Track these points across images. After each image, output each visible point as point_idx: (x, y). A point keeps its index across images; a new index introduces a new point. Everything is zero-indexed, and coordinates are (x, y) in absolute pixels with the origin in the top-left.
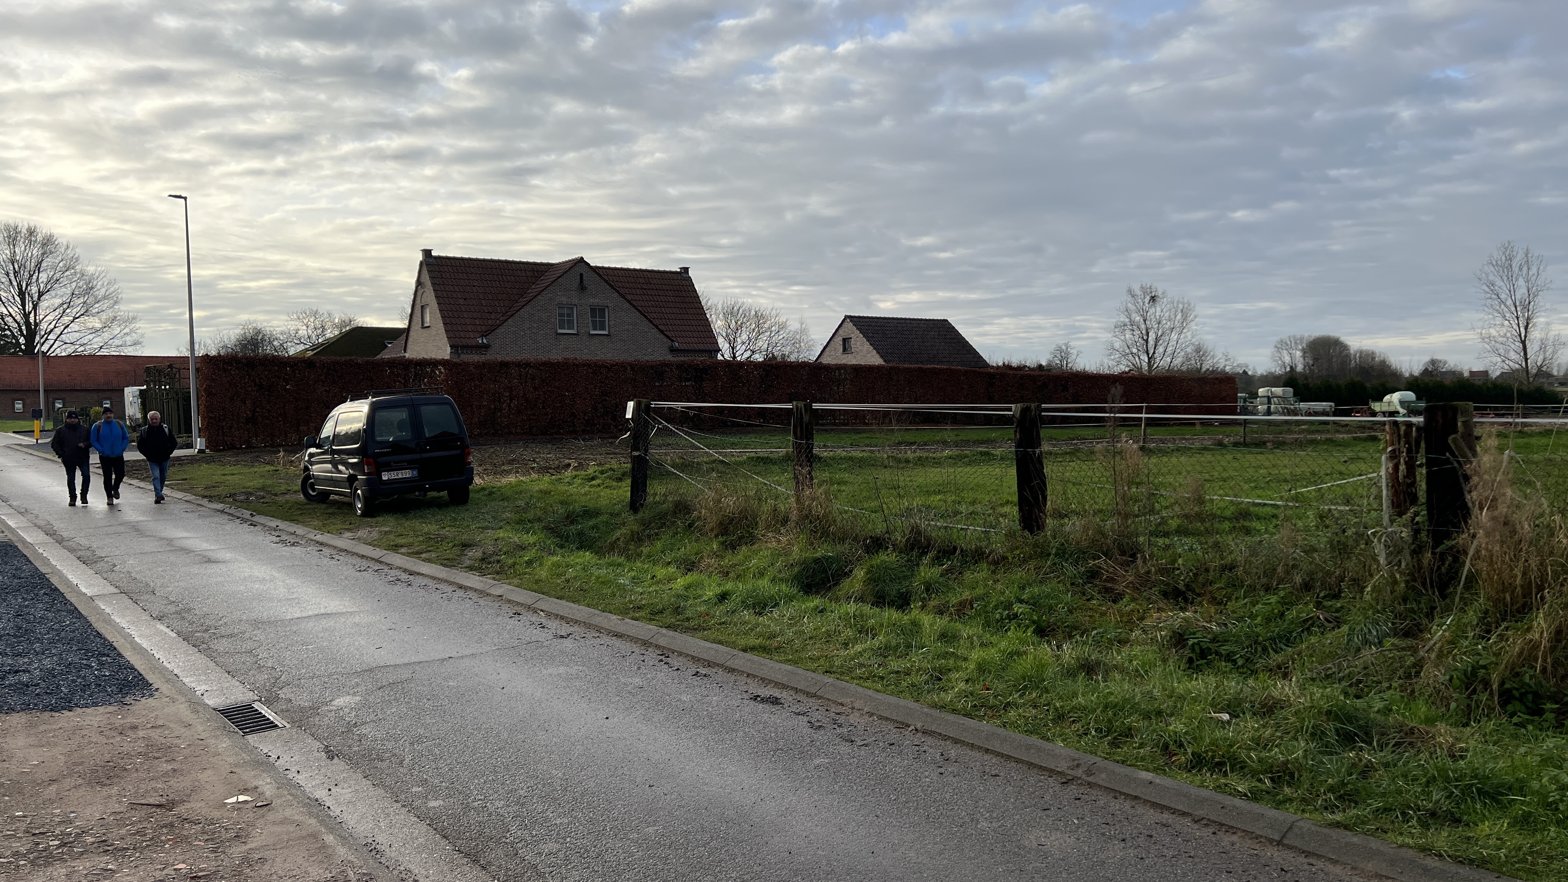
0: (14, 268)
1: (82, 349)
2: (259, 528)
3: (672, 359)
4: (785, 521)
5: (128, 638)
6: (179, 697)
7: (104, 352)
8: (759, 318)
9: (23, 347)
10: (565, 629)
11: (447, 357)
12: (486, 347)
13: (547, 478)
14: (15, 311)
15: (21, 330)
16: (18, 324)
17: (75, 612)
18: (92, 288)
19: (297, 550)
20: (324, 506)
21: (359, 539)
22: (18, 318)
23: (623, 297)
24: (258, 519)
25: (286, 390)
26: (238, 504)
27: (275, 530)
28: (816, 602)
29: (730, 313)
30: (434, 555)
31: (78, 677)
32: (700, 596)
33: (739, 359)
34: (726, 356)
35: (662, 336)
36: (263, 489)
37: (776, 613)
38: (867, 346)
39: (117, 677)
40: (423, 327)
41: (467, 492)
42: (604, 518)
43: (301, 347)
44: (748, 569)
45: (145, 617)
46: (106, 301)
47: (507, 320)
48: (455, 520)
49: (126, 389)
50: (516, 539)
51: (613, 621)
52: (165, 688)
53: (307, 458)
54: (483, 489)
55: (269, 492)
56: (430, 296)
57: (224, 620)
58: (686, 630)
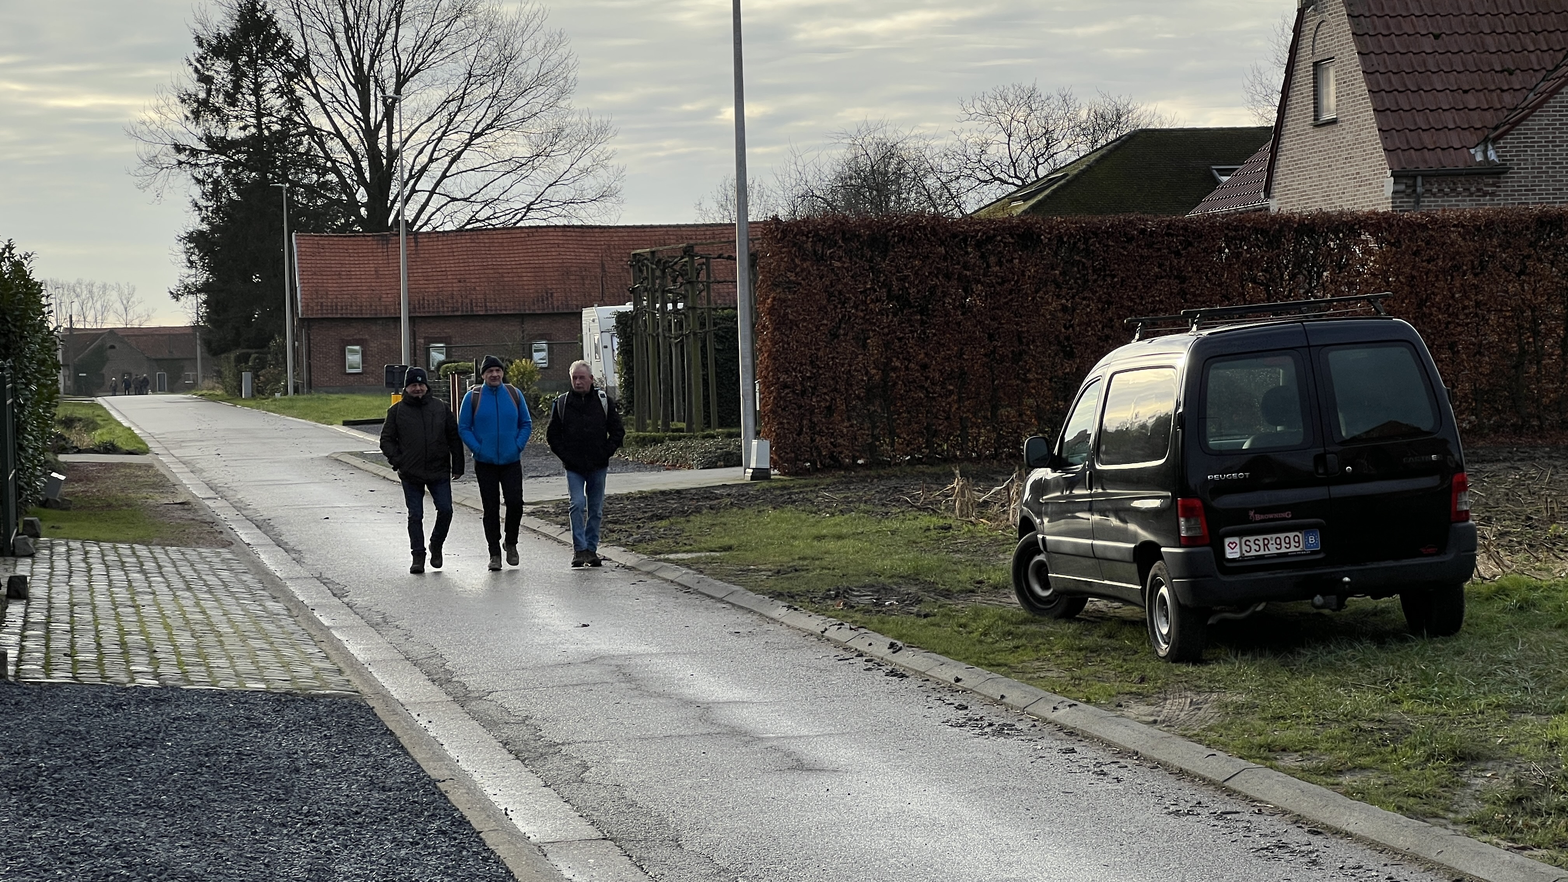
0: (346, 19)
1: (488, 212)
2: (912, 683)
7: (535, 219)
9: (363, 211)
11: (1385, 206)
12: (1496, 173)
14: (346, 123)
15: (359, 170)
16: (354, 154)
18: (510, 59)
19: (1010, 746)
20: (1070, 628)
21: (1168, 723)
22: (354, 140)
24: (908, 659)
25: (966, 310)
26: (858, 616)
27: (953, 691)
30: (1374, 780)
36: (913, 578)
40: (1318, 124)
41: (1456, 601)
43: (993, 192)
46: (541, 89)
48: (1427, 679)
49: (586, 312)
53: (1026, 496)
54: (1502, 591)
55: (930, 587)
56: (1337, 34)
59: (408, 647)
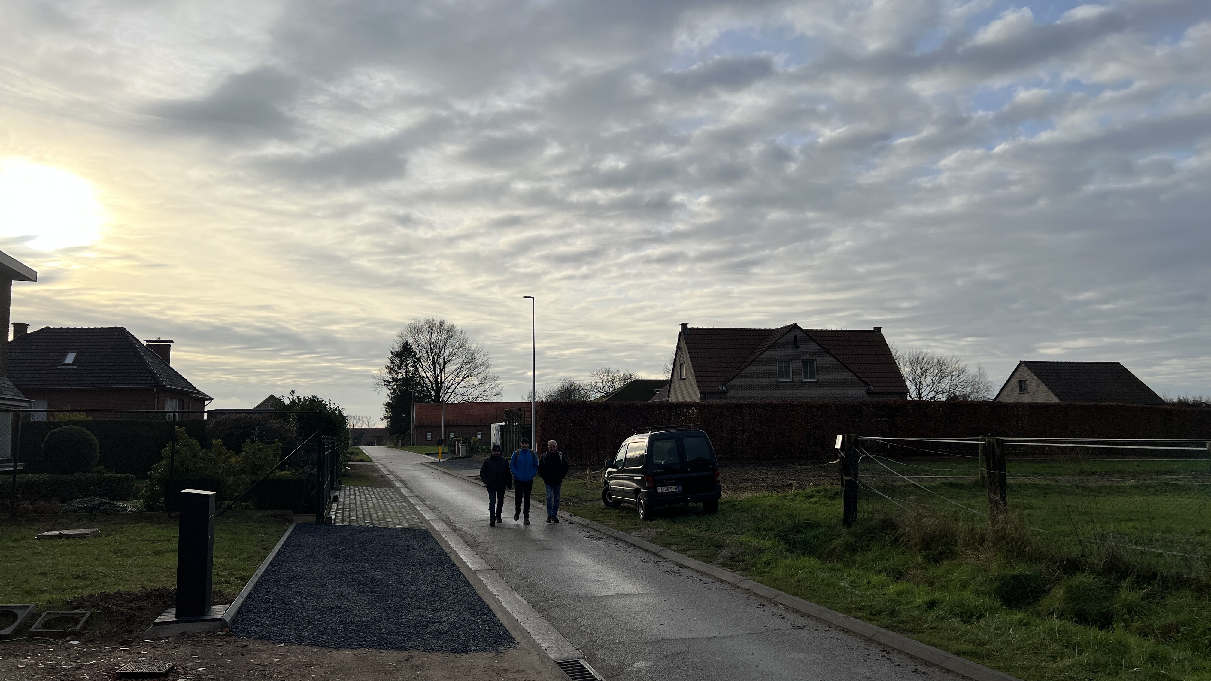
0: (431, 347)
1: (466, 398)
2: (575, 526)
3: (869, 400)
4: (983, 540)
5: (498, 602)
6: (532, 650)
7: (479, 400)
8: (940, 364)
9: (433, 398)
10: (801, 622)
11: (698, 401)
12: (725, 393)
13: (775, 495)
14: (429, 374)
15: (432, 387)
16: (431, 382)
17: (465, 581)
18: (474, 358)
19: (601, 543)
20: (617, 511)
21: (643, 537)
22: (431, 379)
23: (829, 352)
24: (574, 519)
25: (591, 426)
27: (586, 528)
28: (1019, 615)
29: (915, 362)
30: (696, 553)
31: (470, 629)
32: (911, 603)
33: (924, 398)
34: (913, 396)
35: (860, 382)
36: (577, 496)
37: (982, 623)
38: (1042, 387)
39: (493, 631)
40: (681, 379)
41: (717, 504)
42: (823, 529)
43: (599, 395)
44: (951, 580)
45: (507, 588)
46: (482, 366)
47: (740, 372)
48: (709, 525)
49: (492, 425)
50: (756, 544)
51: (839, 618)
52: (523, 642)
53: (606, 475)
54: (728, 502)
55: (581, 499)
56: (686, 357)
57: (557, 594)
58: (903, 631)
59: (441, 516)
